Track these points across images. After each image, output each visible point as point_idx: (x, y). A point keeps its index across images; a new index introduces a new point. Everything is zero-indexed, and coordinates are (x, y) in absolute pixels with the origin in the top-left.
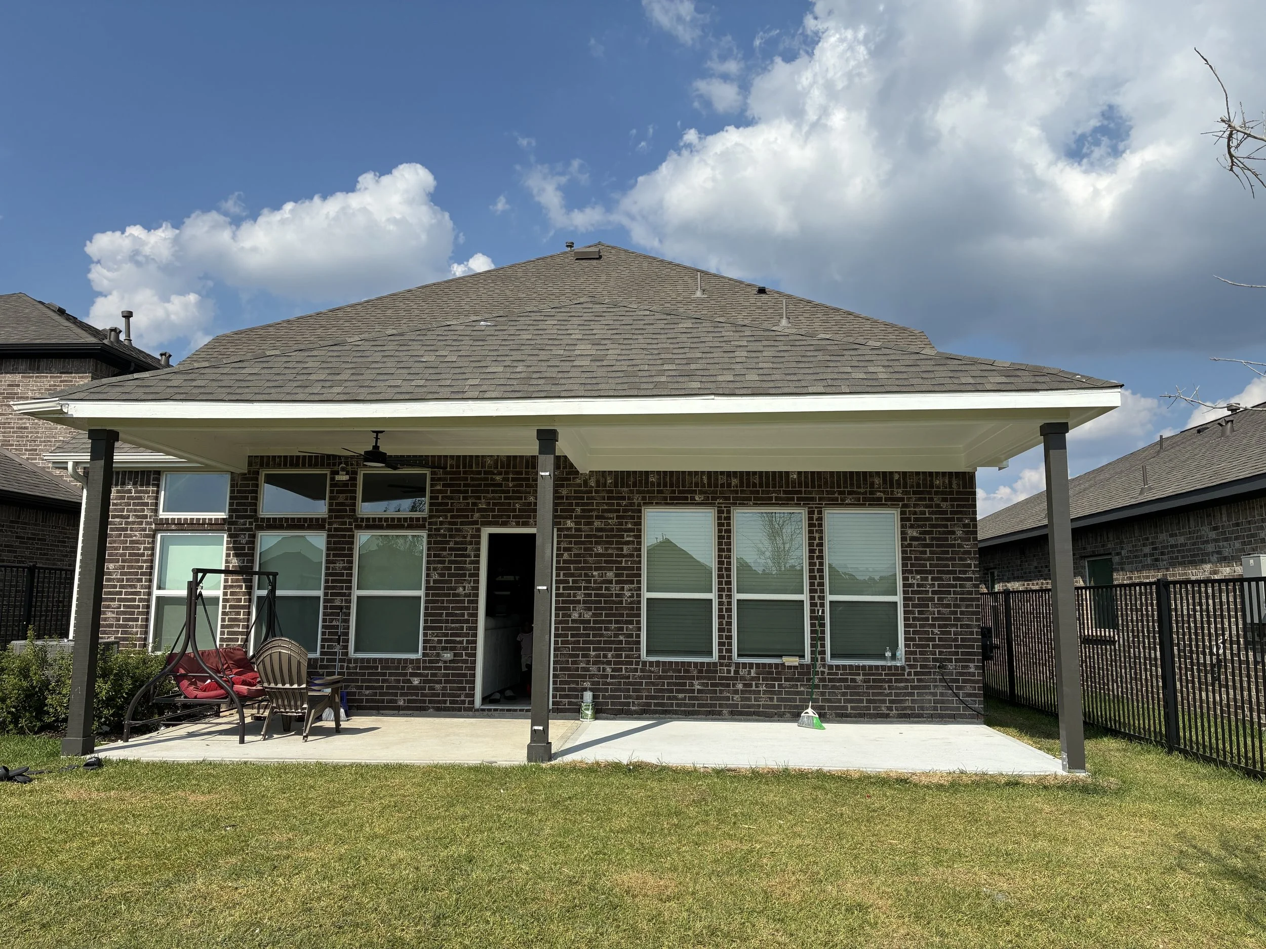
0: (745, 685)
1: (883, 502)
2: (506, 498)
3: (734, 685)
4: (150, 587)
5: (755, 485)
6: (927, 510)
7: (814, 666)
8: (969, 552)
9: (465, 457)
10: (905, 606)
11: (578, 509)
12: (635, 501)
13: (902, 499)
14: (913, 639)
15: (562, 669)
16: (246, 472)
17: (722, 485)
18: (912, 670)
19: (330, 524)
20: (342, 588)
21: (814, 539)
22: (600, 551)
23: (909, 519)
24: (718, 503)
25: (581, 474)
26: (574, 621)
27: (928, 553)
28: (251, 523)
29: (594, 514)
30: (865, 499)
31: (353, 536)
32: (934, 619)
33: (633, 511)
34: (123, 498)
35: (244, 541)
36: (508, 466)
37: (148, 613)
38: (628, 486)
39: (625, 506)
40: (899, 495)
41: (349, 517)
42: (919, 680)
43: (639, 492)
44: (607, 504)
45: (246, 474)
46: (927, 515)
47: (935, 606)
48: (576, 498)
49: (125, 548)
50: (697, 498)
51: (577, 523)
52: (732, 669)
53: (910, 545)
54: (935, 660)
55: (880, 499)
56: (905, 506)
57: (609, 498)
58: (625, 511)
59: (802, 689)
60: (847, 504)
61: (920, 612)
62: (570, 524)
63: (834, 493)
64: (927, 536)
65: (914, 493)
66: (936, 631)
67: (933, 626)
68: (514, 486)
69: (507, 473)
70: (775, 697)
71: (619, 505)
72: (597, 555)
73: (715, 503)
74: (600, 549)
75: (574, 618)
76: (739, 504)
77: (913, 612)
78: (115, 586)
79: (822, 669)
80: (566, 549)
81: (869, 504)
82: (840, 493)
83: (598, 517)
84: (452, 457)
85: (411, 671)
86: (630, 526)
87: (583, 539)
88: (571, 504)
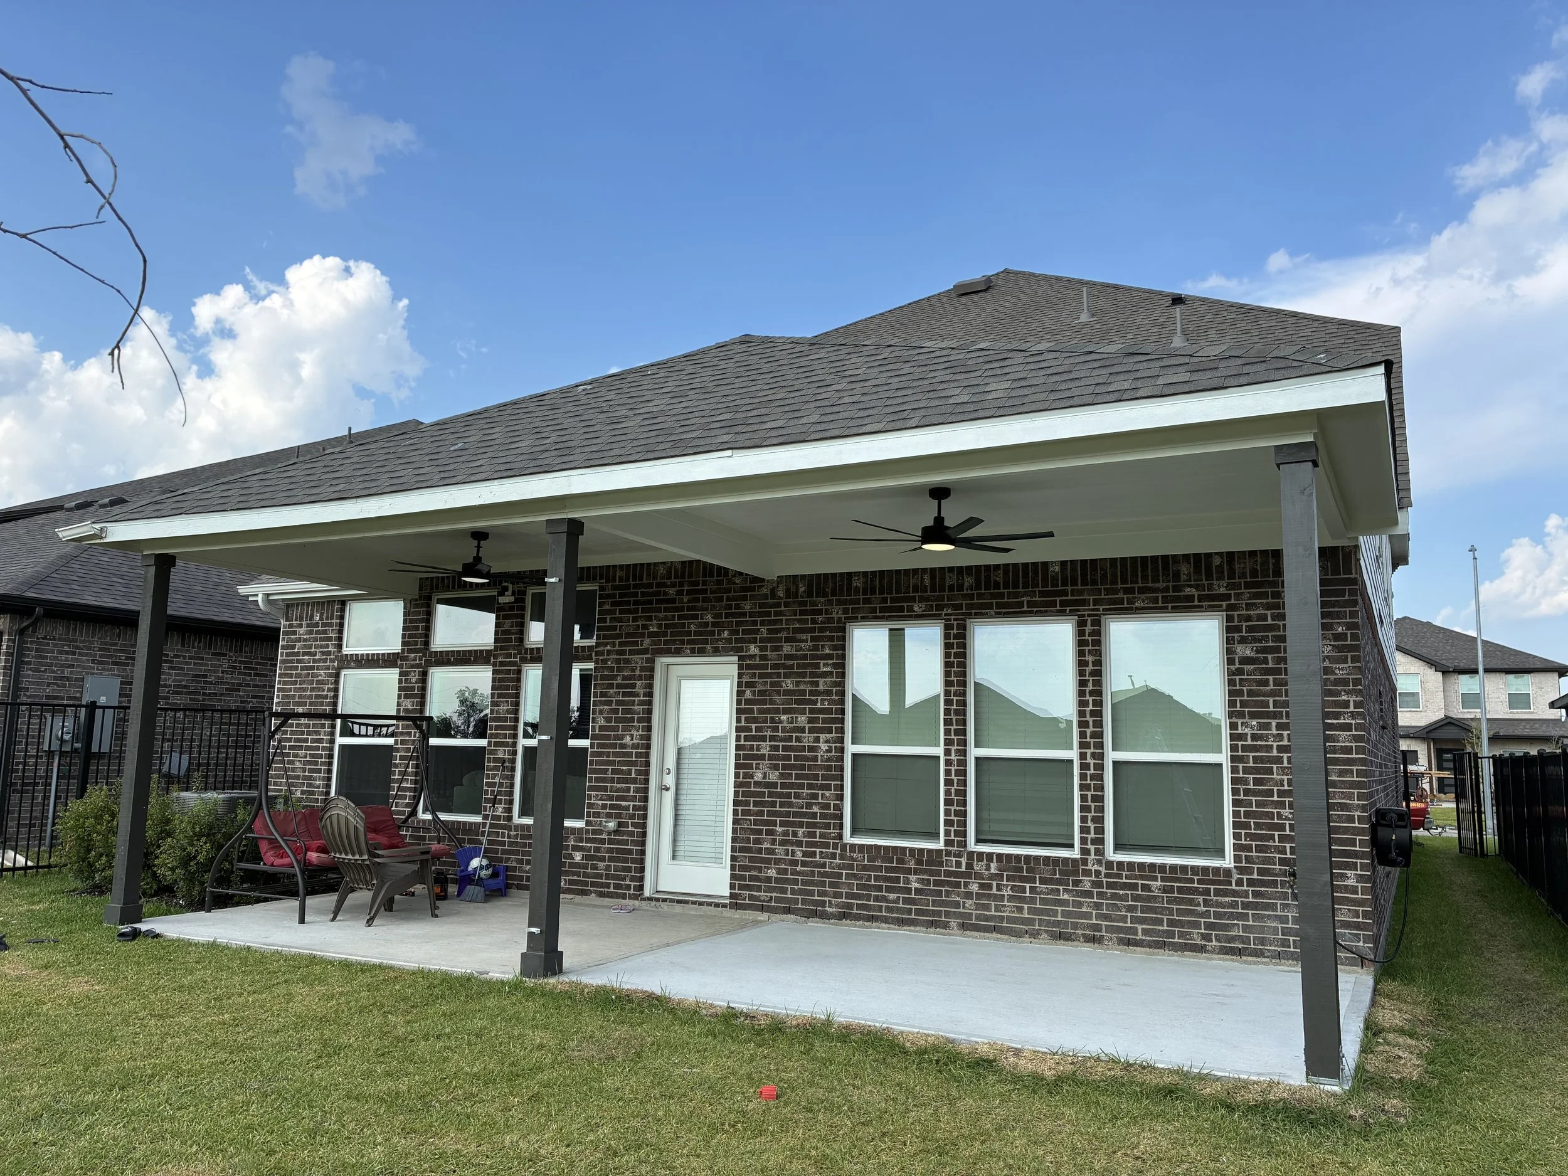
0: (982, 886)
1: (1196, 603)
2: (680, 617)
3: (966, 885)
4: (332, 734)
5: (997, 585)
6: (1269, 612)
7: (1085, 862)
8: (1345, 682)
9: (635, 565)
10: (1234, 770)
11: (764, 629)
12: (834, 615)
13: (1227, 597)
14: (1247, 826)
15: (742, 850)
16: (417, 597)
17: (951, 588)
18: (1245, 877)
19: (495, 657)
20: (505, 736)
21: (1086, 664)
22: (791, 687)
23: (1238, 629)
24: (946, 615)
25: (768, 581)
26: (757, 784)
27: (1271, 683)
28: (420, 659)
29: (783, 635)
30: (1165, 600)
31: (519, 672)
32: (1281, 794)
33: (832, 630)
34: (311, 632)
35: (414, 680)
36: (683, 576)
37: (330, 764)
38: (825, 595)
39: (822, 622)
40: (1223, 590)
41: (514, 647)
42: (1256, 894)
43: (839, 602)
44: (799, 621)
45: (417, 600)
46: (1270, 622)
47: (1283, 771)
48: (761, 614)
49: (312, 690)
50: (916, 609)
51: (762, 649)
52: (964, 861)
53: (1240, 672)
54: (1283, 861)
55: (1190, 598)
56: (1230, 608)
57: (802, 613)
58: (821, 630)
59: (1066, 897)
60: (1137, 608)
61: (1257, 782)
62: (753, 650)
63: (1116, 591)
64: (1270, 657)
65: (1248, 585)
66: (1286, 812)
67: (1282, 805)
68: (689, 601)
69: (681, 584)
70: (1026, 906)
71: (814, 621)
72: (787, 692)
73: (940, 615)
74: (789, 684)
75: (756, 779)
76: (976, 614)
77: (1245, 781)
78: (302, 733)
79: (1096, 867)
80: (749, 685)
81: (1173, 607)
82: (1127, 591)
83: (788, 640)
84: (621, 566)
85: (572, 843)
86: (827, 651)
87: (769, 671)
88: (755, 623)
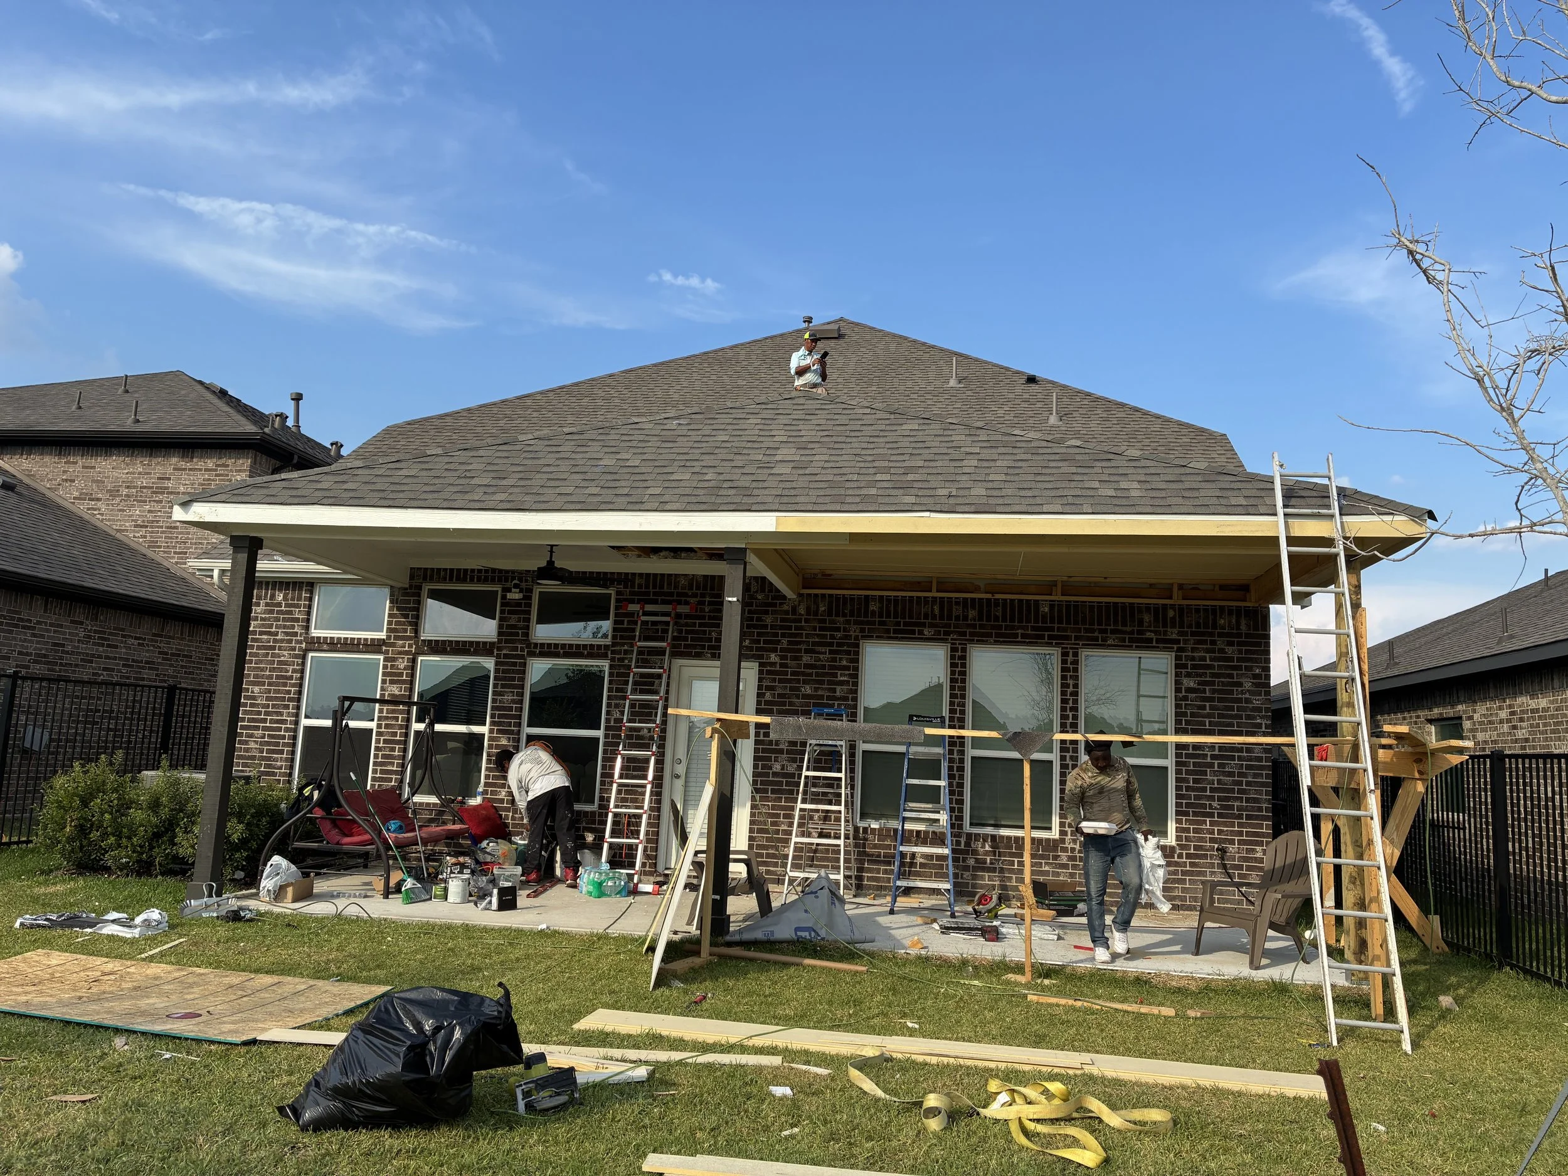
0: (977, 860)
1: (1154, 644)
2: (701, 625)
3: (964, 860)
4: (297, 715)
5: (996, 619)
6: (1208, 655)
7: (1063, 841)
8: (1259, 709)
9: (655, 575)
10: (1178, 772)
11: (785, 641)
12: (851, 633)
13: (1177, 642)
14: (1186, 814)
15: (760, 831)
16: (407, 586)
17: (957, 618)
18: (1184, 852)
19: (499, 649)
20: (510, 724)
21: (1068, 686)
22: (809, 691)
23: (1185, 666)
24: (952, 639)
25: (789, 599)
26: (775, 774)
27: (1208, 708)
28: (410, 646)
29: (803, 647)
30: (1131, 640)
31: (525, 664)
32: (1212, 790)
33: (849, 645)
34: (272, 612)
35: (402, 666)
36: (705, 588)
37: (294, 745)
38: (844, 615)
39: (840, 639)
40: (1174, 636)
41: (521, 642)
42: (1192, 865)
43: (856, 623)
44: (818, 635)
45: (406, 589)
46: (1208, 662)
47: (1214, 773)
48: (782, 627)
49: (272, 670)
50: (926, 633)
51: (782, 658)
52: (963, 840)
53: (1185, 698)
54: (1212, 840)
55: (1150, 640)
56: (1180, 650)
57: (821, 629)
58: (839, 645)
59: (1047, 868)
60: (1109, 645)
61: (1195, 781)
62: (773, 658)
63: (1093, 631)
64: (1207, 688)
65: (1193, 634)
66: (1215, 804)
67: (1212, 798)
68: (710, 612)
69: (703, 595)
70: (1014, 876)
71: (832, 637)
72: (805, 696)
73: (947, 639)
74: (808, 690)
75: (774, 770)
76: (977, 641)
77: (1186, 780)
78: (259, 713)
79: (1072, 845)
80: (768, 688)
81: (1136, 647)
82: (1102, 631)
83: (807, 651)
84: (641, 575)
85: (584, 825)
86: (844, 663)
87: (789, 677)
88: (776, 635)
